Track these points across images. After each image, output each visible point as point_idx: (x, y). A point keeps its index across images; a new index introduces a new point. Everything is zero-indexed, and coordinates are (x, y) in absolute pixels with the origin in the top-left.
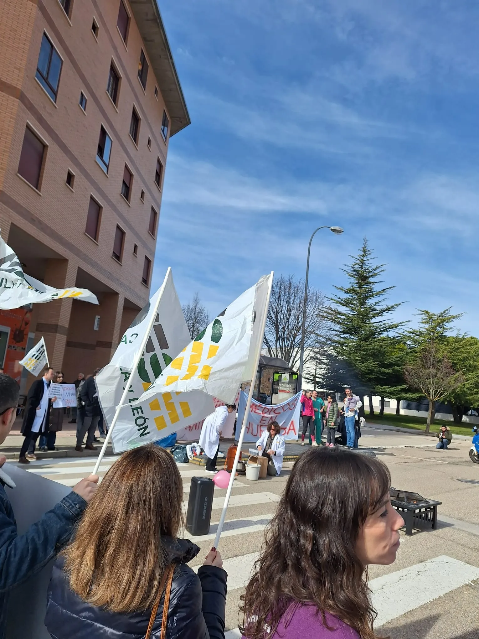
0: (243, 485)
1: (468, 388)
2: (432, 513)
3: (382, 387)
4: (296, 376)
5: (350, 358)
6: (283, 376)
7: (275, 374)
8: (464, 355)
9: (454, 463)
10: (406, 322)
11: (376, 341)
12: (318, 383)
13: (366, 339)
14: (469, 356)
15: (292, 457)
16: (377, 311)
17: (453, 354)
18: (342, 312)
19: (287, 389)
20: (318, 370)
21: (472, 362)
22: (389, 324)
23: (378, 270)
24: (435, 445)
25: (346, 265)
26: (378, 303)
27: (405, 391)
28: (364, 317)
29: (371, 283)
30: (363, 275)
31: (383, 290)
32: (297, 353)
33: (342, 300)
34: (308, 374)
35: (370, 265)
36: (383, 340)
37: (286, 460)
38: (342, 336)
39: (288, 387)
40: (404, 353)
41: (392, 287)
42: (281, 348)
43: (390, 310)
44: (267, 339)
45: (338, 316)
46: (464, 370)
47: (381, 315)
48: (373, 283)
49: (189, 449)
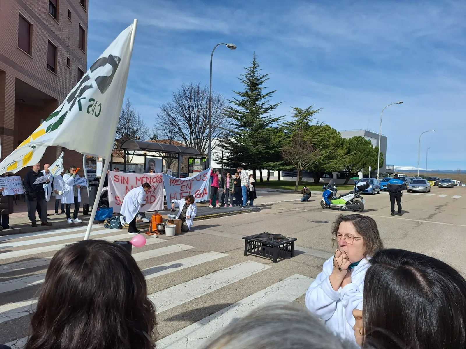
0: (162, 241)
1: (323, 160)
2: (291, 246)
3: (267, 163)
4: (205, 159)
5: (246, 144)
6: (196, 160)
7: (190, 159)
8: (321, 138)
9: (311, 211)
10: (283, 116)
11: (263, 131)
12: (225, 163)
13: (256, 130)
14: (324, 138)
15: (202, 217)
16: (264, 110)
17: (314, 137)
18: (240, 111)
19: (199, 170)
20: (224, 154)
21: (326, 142)
22: (272, 119)
23: (264, 79)
24: (300, 199)
25: (241, 75)
26: (264, 103)
27: (282, 164)
28: (255, 114)
29: (259, 88)
30: (253, 83)
31: (268, 94)
32: (206, 142)
33: (239, 102)
34: (217, 157)
35: (258, 75)
36: (268, 130)
37: (198, 219)
38: (240, 129)
39: (200, 168)
40: (282, 138)
41: (273, 91)
42: (194, 139)
43: (273, 109)
44: (183, 133)
45: (237, 114)
46: (321, 148)
47: (266, 113)
48: (261, 88)
49: (122, 219)
